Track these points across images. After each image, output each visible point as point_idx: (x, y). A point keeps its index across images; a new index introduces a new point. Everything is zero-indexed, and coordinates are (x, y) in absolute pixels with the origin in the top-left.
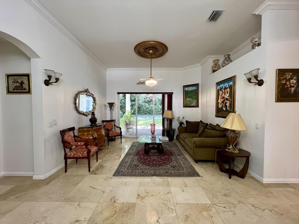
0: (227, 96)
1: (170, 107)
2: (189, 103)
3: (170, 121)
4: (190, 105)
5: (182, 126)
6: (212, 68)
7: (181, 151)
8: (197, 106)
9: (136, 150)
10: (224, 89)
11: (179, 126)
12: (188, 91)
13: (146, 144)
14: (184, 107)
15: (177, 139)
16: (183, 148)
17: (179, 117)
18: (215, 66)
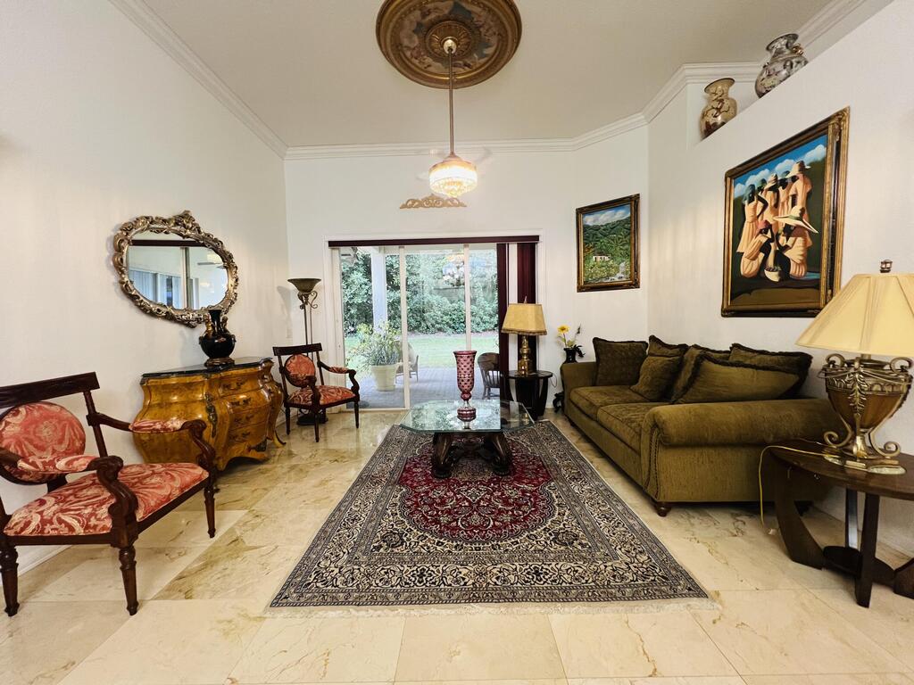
0: (790, 215)
1: (528, 292)
2: (599, 273)
3: (530, 342)
4: (604, 280)
5: (574, 360)
6: (704, 115)
7: (583, 459)
8: (634, 284)
9: (400, 458)
10: (770, 189)
11: (564, 360)
12: (597, 228)
13: (440, 437)
14: (580, 289)
15: (556, 409)
16: (586, 446)
17: (563, 329)
18: (716, 104)
